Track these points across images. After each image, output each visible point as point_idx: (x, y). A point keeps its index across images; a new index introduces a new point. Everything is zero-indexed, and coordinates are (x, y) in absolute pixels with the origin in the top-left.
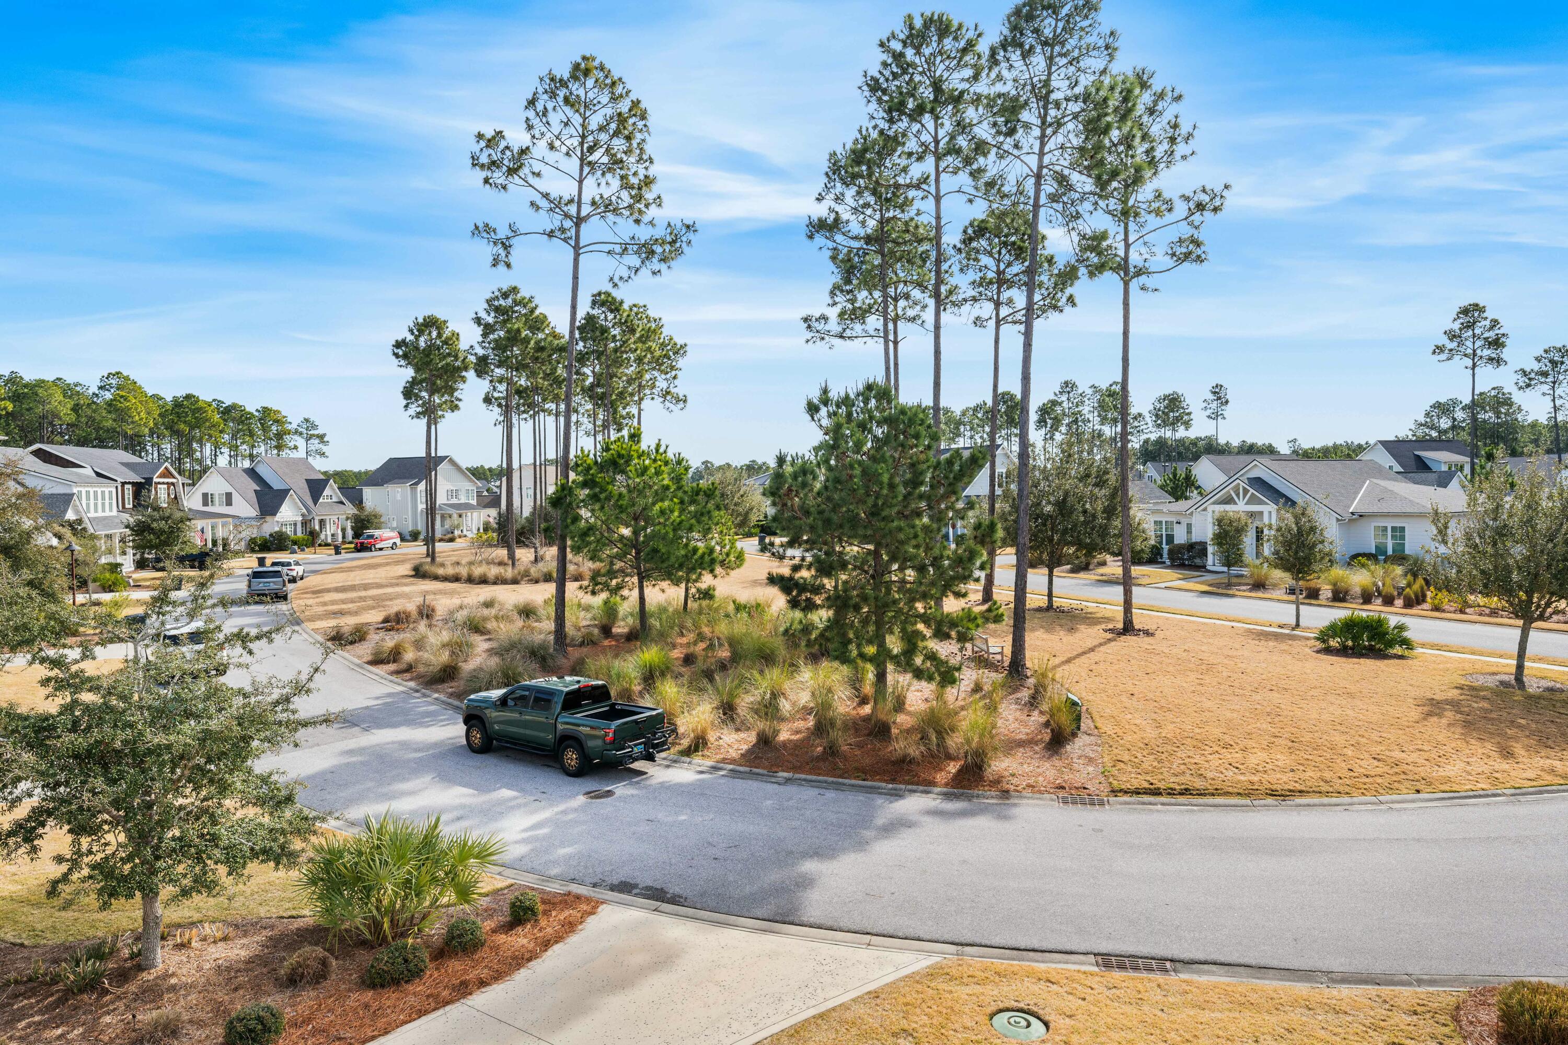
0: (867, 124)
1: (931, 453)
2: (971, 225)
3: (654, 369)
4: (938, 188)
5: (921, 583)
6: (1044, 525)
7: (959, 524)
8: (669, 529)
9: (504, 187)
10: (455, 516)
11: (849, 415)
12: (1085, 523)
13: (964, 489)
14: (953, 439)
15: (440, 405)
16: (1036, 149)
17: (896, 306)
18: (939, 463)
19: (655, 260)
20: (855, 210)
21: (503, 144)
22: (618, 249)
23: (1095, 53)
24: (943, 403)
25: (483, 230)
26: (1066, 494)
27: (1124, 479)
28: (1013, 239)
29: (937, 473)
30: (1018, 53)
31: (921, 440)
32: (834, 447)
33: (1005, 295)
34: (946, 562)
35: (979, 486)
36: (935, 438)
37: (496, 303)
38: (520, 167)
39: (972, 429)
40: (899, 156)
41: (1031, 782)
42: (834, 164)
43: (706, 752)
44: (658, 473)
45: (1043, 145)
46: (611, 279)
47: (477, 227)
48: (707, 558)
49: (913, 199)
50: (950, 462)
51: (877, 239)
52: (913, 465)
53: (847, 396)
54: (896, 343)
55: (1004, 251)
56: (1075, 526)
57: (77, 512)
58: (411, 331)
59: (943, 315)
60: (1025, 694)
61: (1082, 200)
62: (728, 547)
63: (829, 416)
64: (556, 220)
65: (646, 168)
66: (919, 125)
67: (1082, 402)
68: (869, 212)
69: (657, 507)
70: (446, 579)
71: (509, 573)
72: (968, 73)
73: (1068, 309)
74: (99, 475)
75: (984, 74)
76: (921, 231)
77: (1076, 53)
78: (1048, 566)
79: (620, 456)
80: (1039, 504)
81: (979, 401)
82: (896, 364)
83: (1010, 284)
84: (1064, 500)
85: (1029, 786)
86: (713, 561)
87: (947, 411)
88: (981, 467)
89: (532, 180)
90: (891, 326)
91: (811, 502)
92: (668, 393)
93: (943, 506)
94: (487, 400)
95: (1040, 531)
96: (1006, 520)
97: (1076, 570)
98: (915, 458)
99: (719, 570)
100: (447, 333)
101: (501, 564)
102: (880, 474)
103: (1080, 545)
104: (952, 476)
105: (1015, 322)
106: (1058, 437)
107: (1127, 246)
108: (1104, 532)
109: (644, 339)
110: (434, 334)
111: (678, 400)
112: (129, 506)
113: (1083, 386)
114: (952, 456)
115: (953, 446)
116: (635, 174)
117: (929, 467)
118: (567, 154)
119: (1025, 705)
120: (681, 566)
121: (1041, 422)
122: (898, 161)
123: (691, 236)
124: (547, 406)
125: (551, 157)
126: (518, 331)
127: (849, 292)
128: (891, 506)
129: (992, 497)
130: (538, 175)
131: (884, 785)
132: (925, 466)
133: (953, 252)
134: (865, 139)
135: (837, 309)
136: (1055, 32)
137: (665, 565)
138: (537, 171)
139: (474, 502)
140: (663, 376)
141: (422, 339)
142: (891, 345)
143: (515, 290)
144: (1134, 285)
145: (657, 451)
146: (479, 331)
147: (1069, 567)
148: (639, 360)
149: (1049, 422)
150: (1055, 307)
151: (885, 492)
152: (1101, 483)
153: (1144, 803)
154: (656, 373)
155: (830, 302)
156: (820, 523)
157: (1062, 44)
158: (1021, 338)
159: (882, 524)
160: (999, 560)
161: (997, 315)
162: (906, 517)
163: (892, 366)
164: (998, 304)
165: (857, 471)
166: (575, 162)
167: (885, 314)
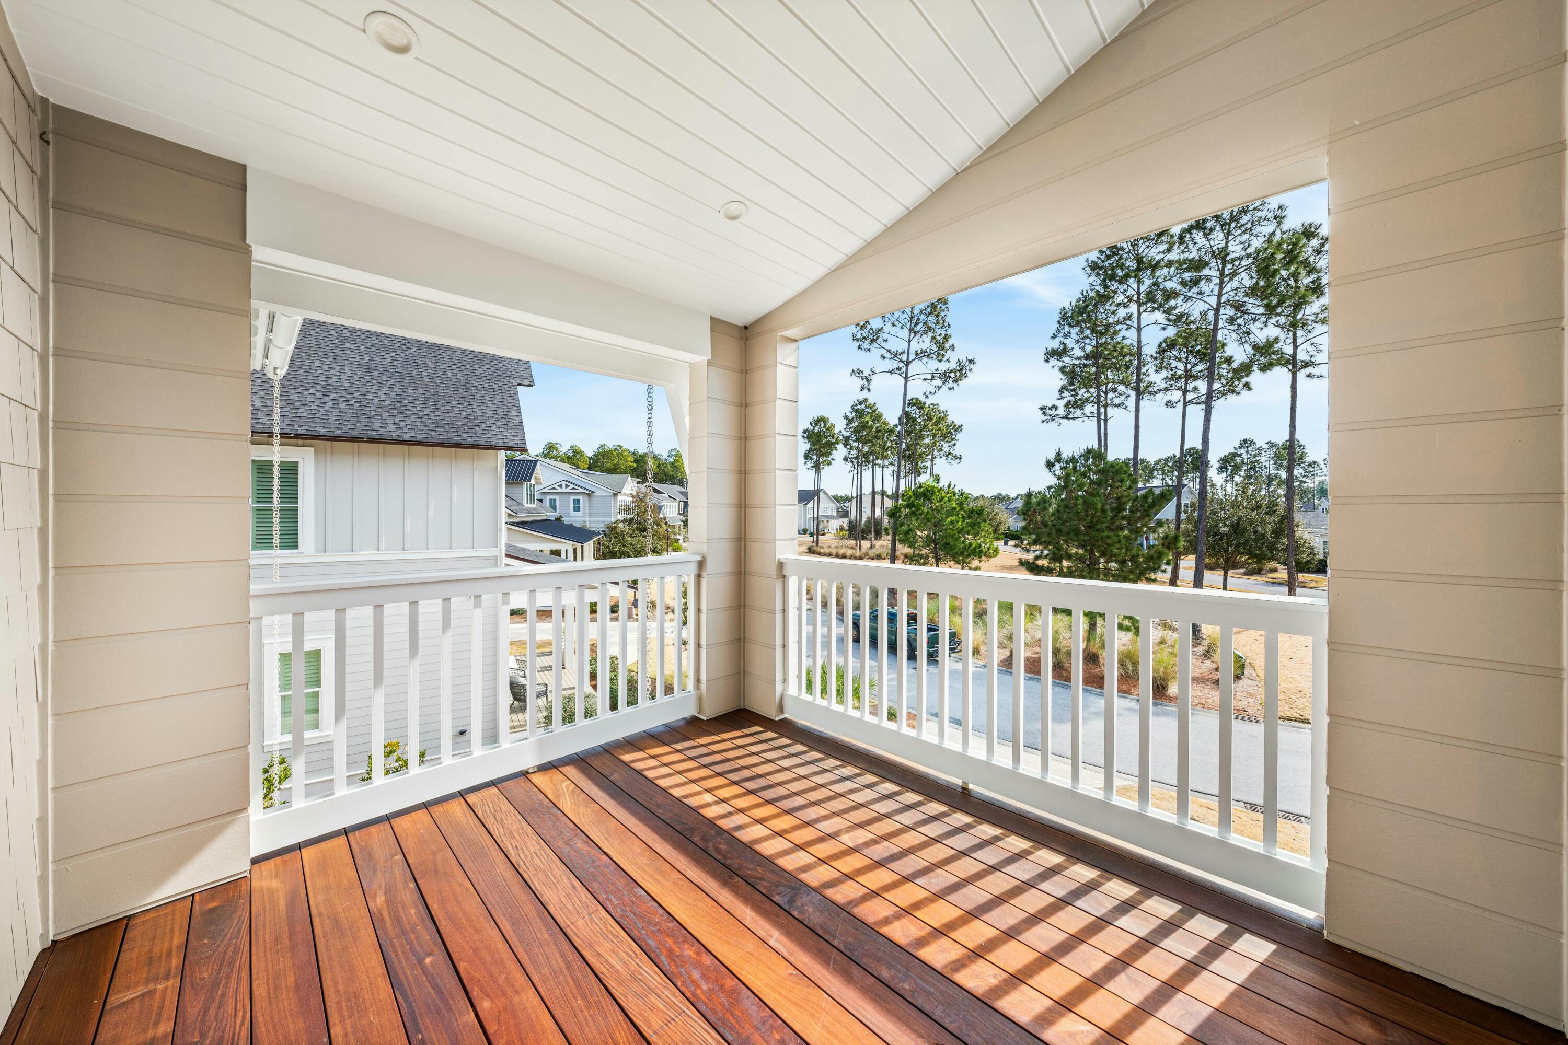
0: (1087, 287)
1: (1131, 491)
2: (1165, 341)
3: (942, 440)
4: (1139, 323)
5: (1122, 571)
6: (1221, 539)
7: (1152, 536)
8: (956, 532)
9: (869, 350)
10: (825, 522)
11: (1075, 468)
12: (1256, 540)
13: (1156, 515)
14: (1148, 481)
15: (822, 463)
16: (1216, 292)
17: (1106, 398)
18: (1137, 498)
19: (950, 382)
20: (1078, 342)
21: (869, 327)
22: (929, 377)
23: (1266, 223)
24: (1141, 456)
25: (857, 372)
26: (1240, 518)
27: (1290, 509)
28: (1198, 348)
29: (1136, 503)
30: (1201, 233)
31: (1124, 483)
32: (1065, 487)
33: (1191, 385)
34: (1141, 559)
35: (1168, 512)
36: (1135, 482)
37: (856, 408)
38: (877, 338)
39: (1163, 474)
40: (1110, 305)
41: (1202, 701)
42: (1064, 315)
43: (978, 657)
44: (949, 500)
45: (1221, 289)
46: (925, 393)
47: (853, 371)
48: (978, 550)
49: (1120, 330)
50: (1145, 497)
51: (1094, 356)
52: (1118, 498)
53: (1073, 457)
54: (1106, 420)
55: (1190, 357)
56: (1247, 541)
57: (663, 514)
58: (811, 424)
59: (1141, 402)
60: (1201, 649)
61: (1254, 320)
62: (988, 545)
63: (1061, 469)
64: (895, 364)
65: (946, 331)
66: (1126, 286)
67: (1260, 454)
68: (1087, 341)
69: (949, 519)
70: (825, 555)
71: (858, 554)
72: (1163, 247)
73: (1244, 392)
74: (670, 497)
75: (1175, 247)
76: (1125, 350)
77: (1249, 226)
78: (1223, 568)
79: (928, 491)
80: (1217, 526)
81: (1170, 454)
82: (1106, 434)
83: (1196, 378)
84: (1238, 523)
85: (1200, 704)
86: (981, 552)
87: (1143, 461)
88: (1169, 501)
89: (884, 344)
90: (1102, 410)
91: (1047, 519)
92: (950, 454)
93: (1139, 525)
94: (846, 459)
95: (1218, 544)
96: (1189, 535)
97: (1249, 573)
98: (1119, 494)
99: (984, 558)
100: (829, 425)
101: (852, 548)
102: (1095, 504)
103: (1251, 555)
104: (1146, 505)
105: (1199, 403)
106: (1237, 479)
107: (1295, 347)
108: (1272, 547)
109: (936, 424)
110: (822, 425)
111: (956, 458)
112: (681, 512)
113: (1260, 442)
114: (1147, 493)
115: (1148, 485)
116: (940, 335)
117: (1129, 500)
118: (902, 328)
119: (1200, 656)
120: (962, 553)
121: (1222, 469)
122: (1109, 308)
123: (972, 366)
124: (877, 462)
125: (894, 330)
126: (867, 422)
127: (1072, 390)
128: (1103, 523)
129: (1178, 521)
130: (886, 341)
131: (1094, 689)
132: (1125, 500)
133: (1150, 360)
134: (1086, 298)
135: (1064, 401)
136: (1232, 214)
137: (952, 552)
138: (885, 339)
139: (835, 514)
140: (948, 444)
141: (816, 428)
142: (1102, 422)
143: (866, 400)
144: (1301, 375)
145: (949, 488)
146: (845, 422)
147: (1243, 571)
148: (934, 436)
149: (1229, 468)
150: (1233, 391)
151: (1098, 514)
152: (1271, 512)
153: (1293, 727)
154: (942, 443)
155: (1059, 397)
156: (1054, 531)
157: (1238, 221)
158: (1203, 413)
159: (1096, 534)
160: (1183, 564)
161: (1185, 399)
162: (1112, 530)
163: (1102, 437)
164: (1185, 392)
165: (1080, 501)
166: (906, 331)
167: (1099, 402)
